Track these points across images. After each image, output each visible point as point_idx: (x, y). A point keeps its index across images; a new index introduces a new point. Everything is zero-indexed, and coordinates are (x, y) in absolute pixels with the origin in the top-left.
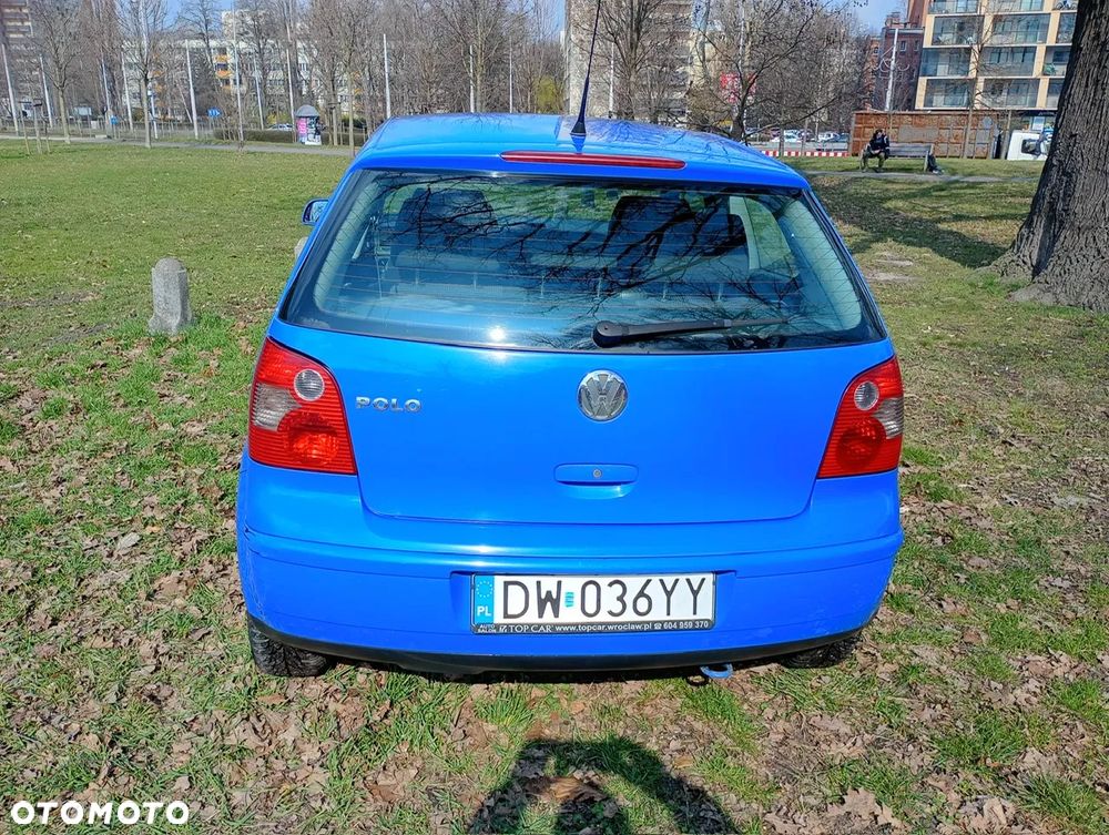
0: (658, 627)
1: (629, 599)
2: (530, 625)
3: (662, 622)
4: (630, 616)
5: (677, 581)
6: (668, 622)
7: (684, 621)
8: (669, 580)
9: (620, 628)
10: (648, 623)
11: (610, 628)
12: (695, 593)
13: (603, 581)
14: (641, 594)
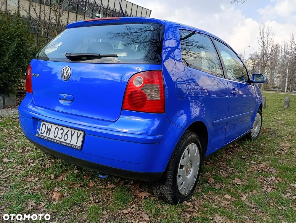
0: (67, 145)
1: (63, 135)
2: (44, 136)
3: (68, 144)
4: (62, 140)
5: (75, 132)
6: (70, 144)
7: (73, 145)
8: (73, 131)
9: (60, 142)
10: (65, 143)
11: (58, 142)
12: (78, 137)
13: (60, 127)
14: (66, 134)
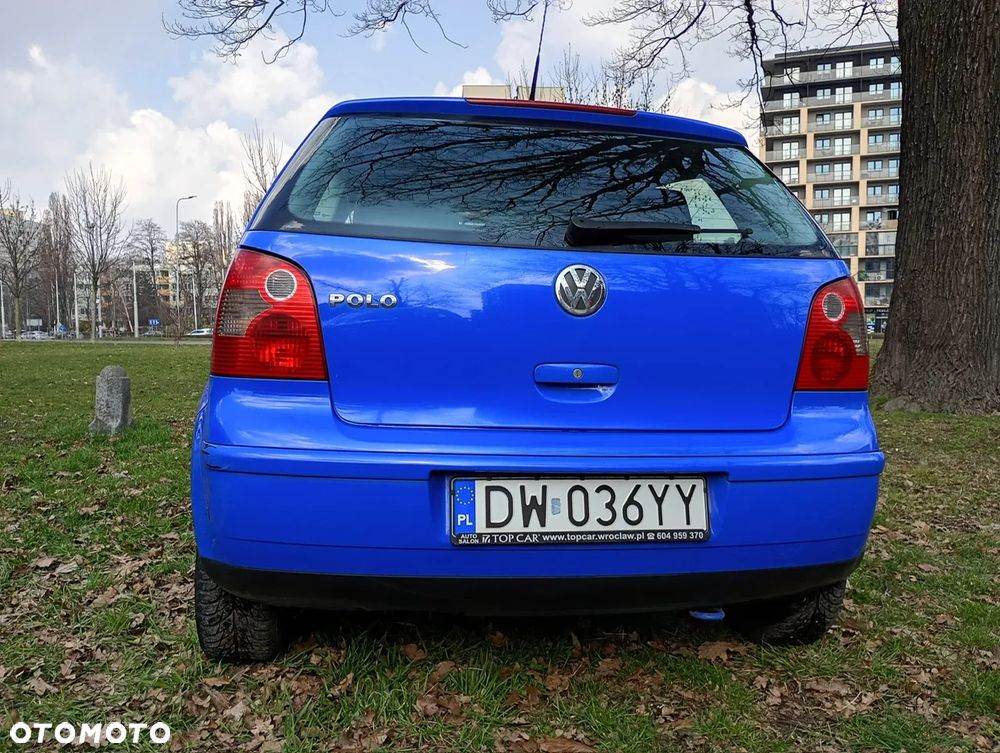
0: (651, 537)
1: (618, 506)
2: (515, 534)
3: (655, 532)
4: (620, 525)
5: (667, 487)
6: (661, 531)
7: (678, 531)
8: (659, 485)
9: (612, 537)
10: (640, 532)
11: (601, 537)
12: (687, 501)
13: (591, 485)
14: (631, 501)
